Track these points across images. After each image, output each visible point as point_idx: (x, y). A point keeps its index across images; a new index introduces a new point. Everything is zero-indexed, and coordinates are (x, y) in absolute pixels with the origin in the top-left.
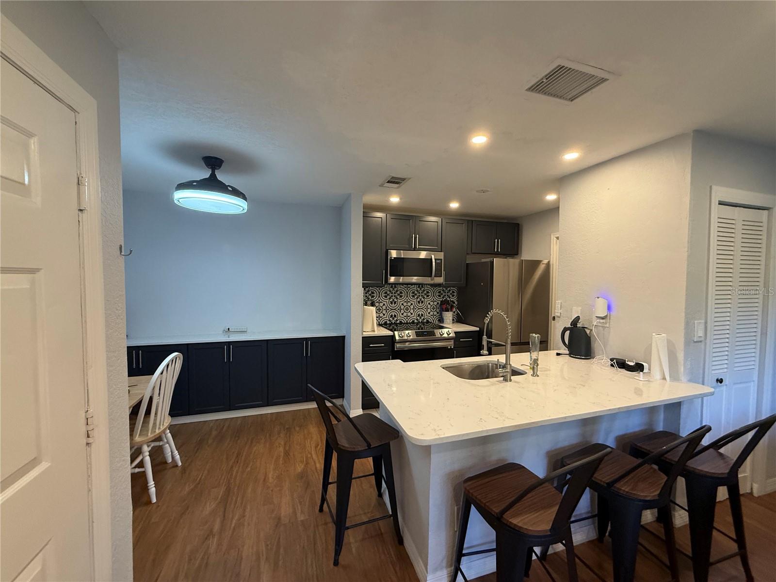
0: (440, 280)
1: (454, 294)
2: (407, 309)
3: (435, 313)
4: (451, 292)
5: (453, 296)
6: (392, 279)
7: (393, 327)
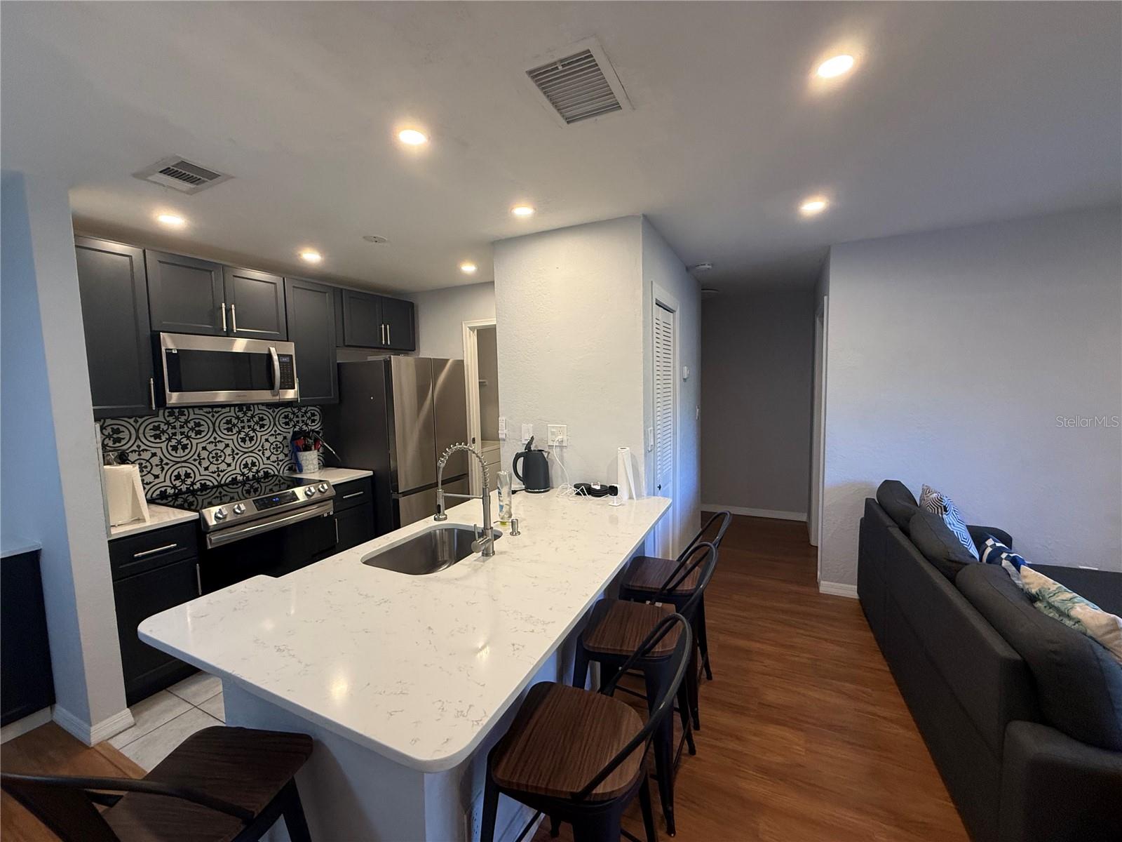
0: (291, 394)
1: (315, 418)
2: (217, 457)
3: (281, 457)
4: (308, 415)
5: (313, 421)
6: (174, 398)
7: (185, 500)
